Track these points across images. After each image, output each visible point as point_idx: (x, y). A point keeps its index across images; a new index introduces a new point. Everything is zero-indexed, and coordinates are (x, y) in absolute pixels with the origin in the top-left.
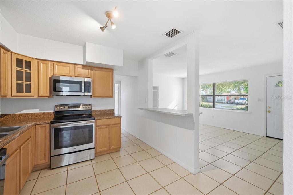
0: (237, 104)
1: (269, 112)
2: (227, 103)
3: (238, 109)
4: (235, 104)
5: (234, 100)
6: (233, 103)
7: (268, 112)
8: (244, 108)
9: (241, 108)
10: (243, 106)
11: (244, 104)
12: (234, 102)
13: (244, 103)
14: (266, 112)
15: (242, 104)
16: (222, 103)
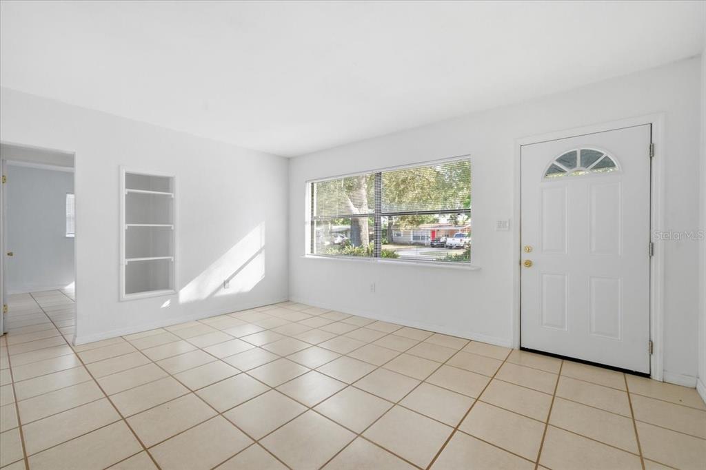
0: (451, 247)
1: (529, 264)
2: (433, 246)
3: (449, 259)
4: (447, 247)
5: (444, 238)
6: (442, 245)
7: (526, 264)
8: (462, 256)
9: (456, 256)
10: (460, 252)
11: (463, 247)
12: (445, 243)
13: (462, 244)
14: (521, 264)
15: (458, 248)
16: (422, 245)
